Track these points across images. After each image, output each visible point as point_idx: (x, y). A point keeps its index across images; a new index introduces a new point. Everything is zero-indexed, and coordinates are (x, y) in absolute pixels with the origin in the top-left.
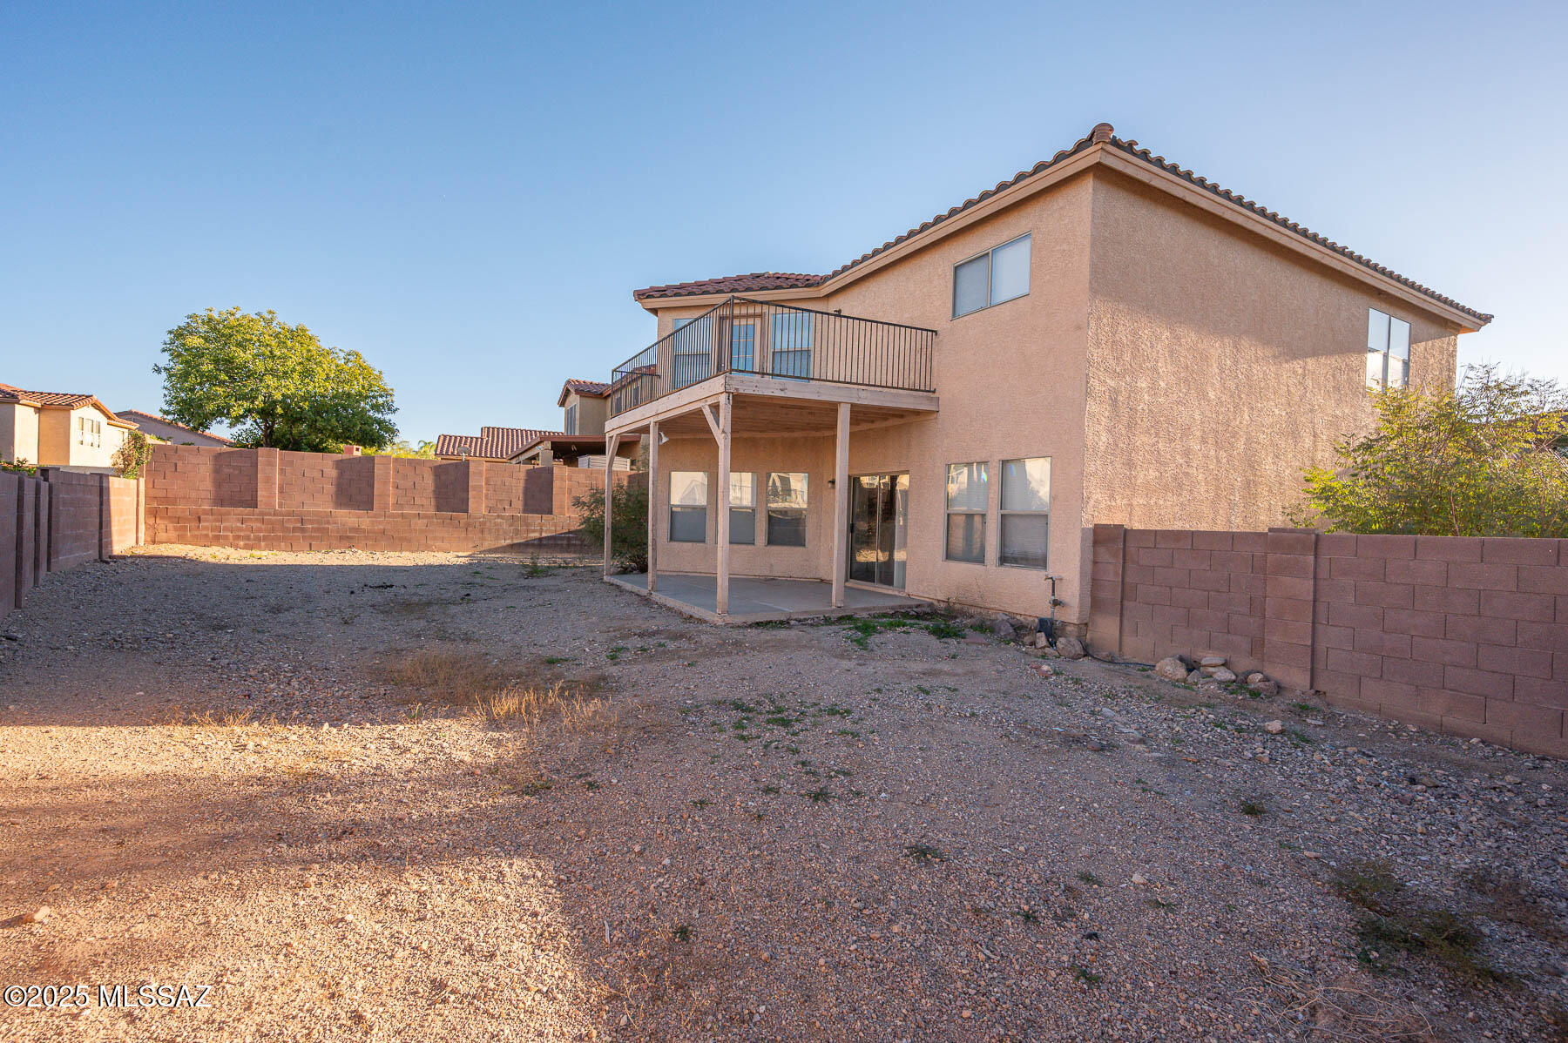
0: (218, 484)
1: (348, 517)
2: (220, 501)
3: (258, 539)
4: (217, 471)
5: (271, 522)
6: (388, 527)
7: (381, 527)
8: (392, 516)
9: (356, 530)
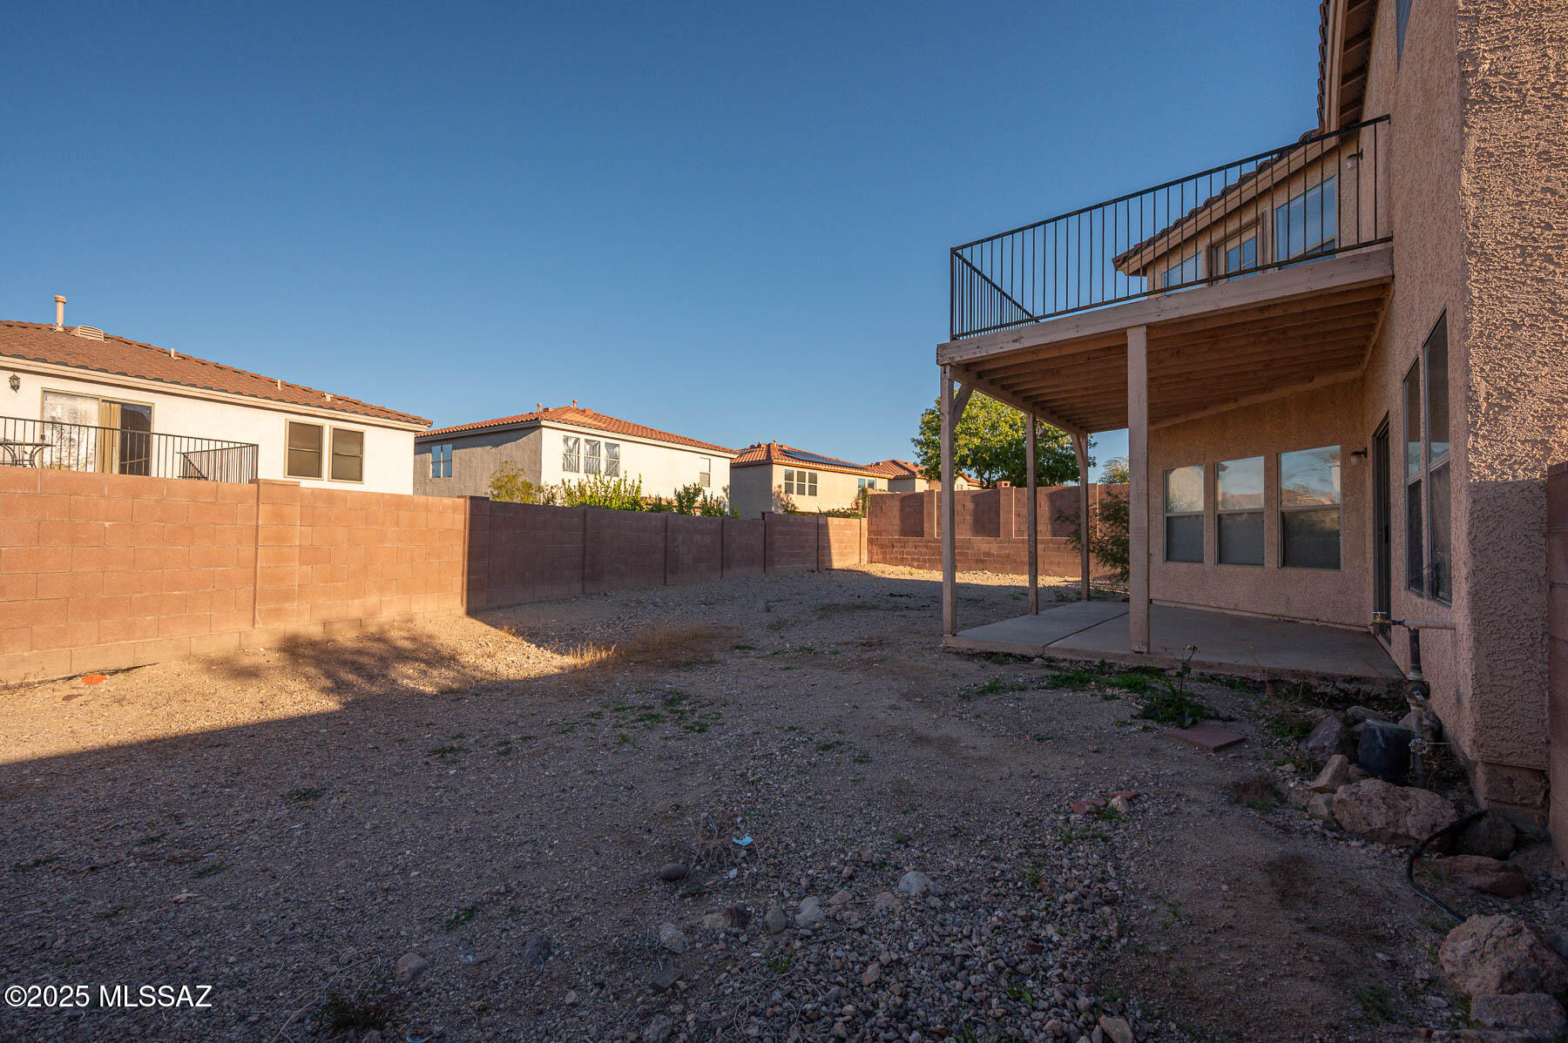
0: (903, 520)
1: (983, 544)
2: (904, 532)
3: (925, 561)
4: (902, 510)
5: (931, 548)
6: (1012, 552)
7: (1007, 552)
8: (1015, 542)
9: (988, 554)
